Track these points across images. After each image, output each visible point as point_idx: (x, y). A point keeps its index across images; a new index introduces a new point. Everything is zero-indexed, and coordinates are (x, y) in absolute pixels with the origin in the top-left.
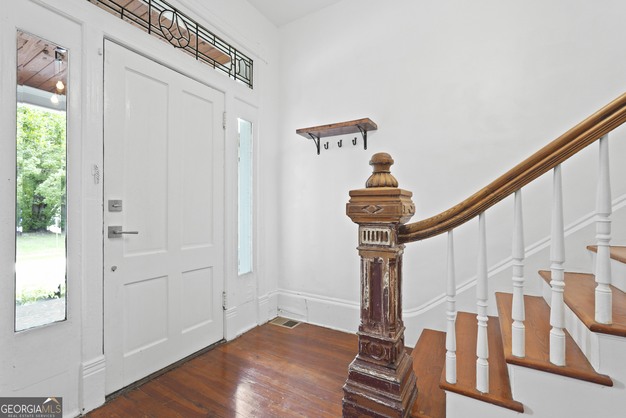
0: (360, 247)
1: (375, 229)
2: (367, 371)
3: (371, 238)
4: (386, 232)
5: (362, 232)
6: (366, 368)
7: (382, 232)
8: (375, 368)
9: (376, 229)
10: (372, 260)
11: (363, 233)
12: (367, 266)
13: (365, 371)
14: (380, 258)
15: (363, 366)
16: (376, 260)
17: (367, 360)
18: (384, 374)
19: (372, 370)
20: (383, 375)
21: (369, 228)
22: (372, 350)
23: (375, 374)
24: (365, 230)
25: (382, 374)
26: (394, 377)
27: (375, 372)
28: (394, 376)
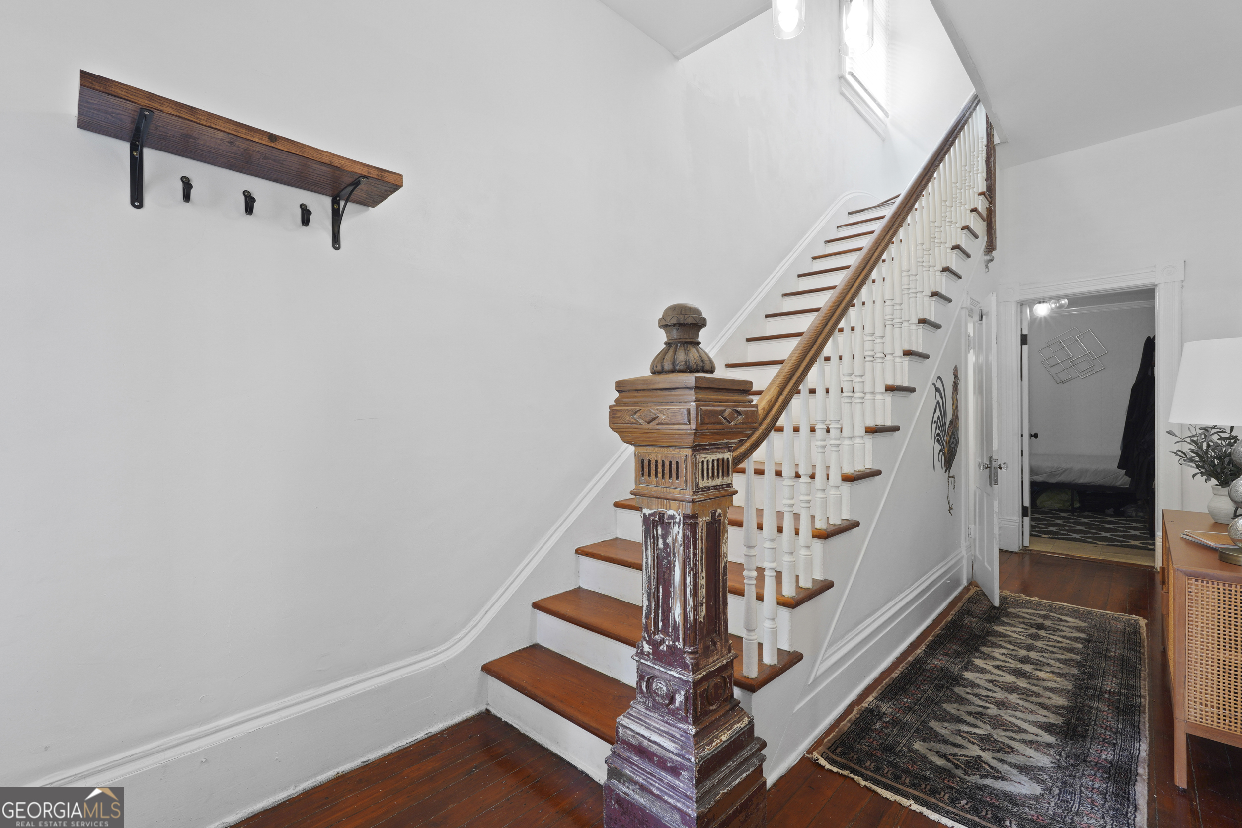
0: (695, 495)
1: (715, 456)
2: (719, 741)
3: (710, 475)
4: (728, 459)
5: (699, 463)
6: (713, 737)
7: (723, 460)
8: (722, 726)
9: (717, 456)
10: (708, 518)
11: (701, 464)
12: (702, 534)
13: (717, 744)
14: (718, 510)
15: (708, 738)
16: (713, 515)
17: (707, 722)
18: (735, 724)
19: (720, 732)
20: (736, 726)
21: (707, 453)
22: (713, 696)
23: (729, 734)
24: (703, 459)
25: (733, 725)
26: (744, 717)
27: (726, 731)
28: (743, 714)
